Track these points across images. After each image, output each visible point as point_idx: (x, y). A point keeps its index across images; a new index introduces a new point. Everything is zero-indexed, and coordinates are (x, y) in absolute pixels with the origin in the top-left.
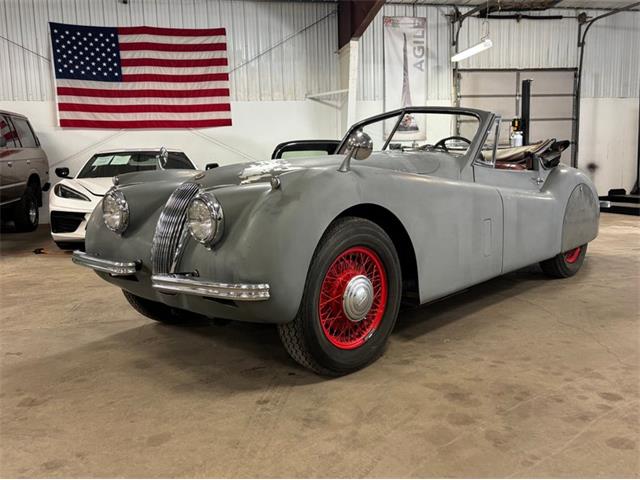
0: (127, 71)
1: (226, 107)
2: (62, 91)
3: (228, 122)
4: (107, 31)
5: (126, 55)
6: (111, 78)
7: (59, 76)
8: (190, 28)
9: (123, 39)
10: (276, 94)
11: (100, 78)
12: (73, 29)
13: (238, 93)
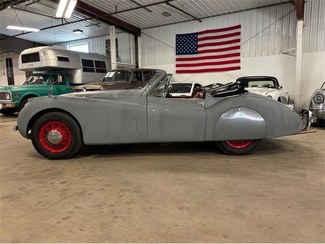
0: (200, 49)
1: (238, 61)
2: (178, 60)
3: (239, 68)
4: (193, 34)
5: (200, 43)
6: (194, 53)
7: (177, 54)
8: (215, 29)
9: (199, 37)
10: (263, 53)
11: (190, 53)
12: (183, 35)
13: (245, 54)
